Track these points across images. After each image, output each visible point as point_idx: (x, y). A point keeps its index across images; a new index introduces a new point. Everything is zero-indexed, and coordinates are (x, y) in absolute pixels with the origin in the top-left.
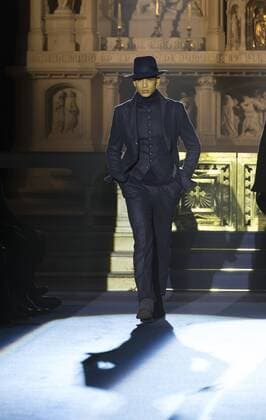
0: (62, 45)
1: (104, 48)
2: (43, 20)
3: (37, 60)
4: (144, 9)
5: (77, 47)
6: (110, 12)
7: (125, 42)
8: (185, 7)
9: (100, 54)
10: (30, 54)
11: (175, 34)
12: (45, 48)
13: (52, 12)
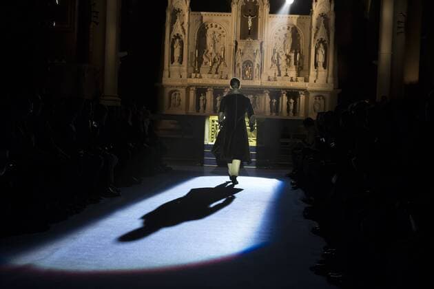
0: (175, 76)
1: (190, 77)
2: (169, 66)
3: (166, 81)
4: (206, 63)
5: (181, 77)
6: (193, 64)
7: (198, 75)
8: (220, 63)
9: (189, 79)
10: (164, 79)
11: (217, 73)
12: (169, 77)
13: (172, 63)
